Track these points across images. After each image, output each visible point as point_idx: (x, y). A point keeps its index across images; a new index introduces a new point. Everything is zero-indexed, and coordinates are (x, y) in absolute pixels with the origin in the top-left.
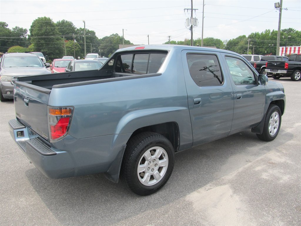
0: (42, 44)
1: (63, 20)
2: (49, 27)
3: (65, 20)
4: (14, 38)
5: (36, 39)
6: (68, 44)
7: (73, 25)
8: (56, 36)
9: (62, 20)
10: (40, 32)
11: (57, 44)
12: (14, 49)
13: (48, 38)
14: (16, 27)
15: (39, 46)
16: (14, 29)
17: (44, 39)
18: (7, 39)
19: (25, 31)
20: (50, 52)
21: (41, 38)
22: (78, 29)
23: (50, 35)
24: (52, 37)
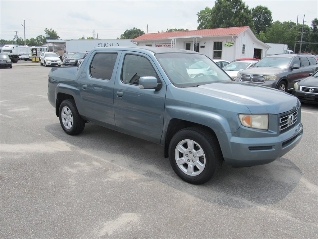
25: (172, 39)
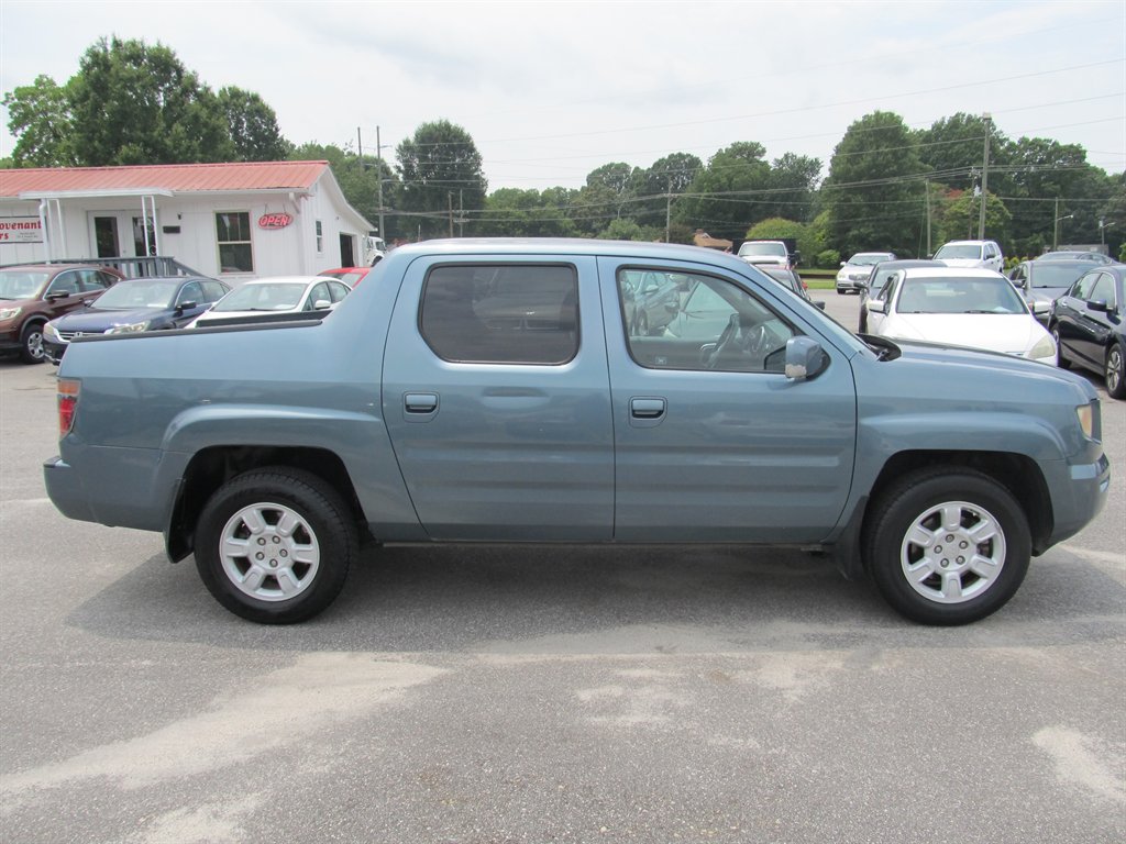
0: (857, 208)
1: (957, 115)
2: (887, 147)
3: (964, 115)
4: (775, 191)
5: (837, 191)
6: (959, 204)
7: (994, 129)
8: (912, 176)
9: (954, 115)
10: (855, 167)
11: (910, 207)
12: (764, 231)
13: (880, 187)
14: (786, 156)
15: (846, 217)
16: (780, 162)
17: (864, 190)
18: (752, 196)
19: (814, 166)
20: (882, 235)
21: (855, 189)
22: (1012, 144)
23: (887, 176)
24: (895, 180)
25: (39, 200)
